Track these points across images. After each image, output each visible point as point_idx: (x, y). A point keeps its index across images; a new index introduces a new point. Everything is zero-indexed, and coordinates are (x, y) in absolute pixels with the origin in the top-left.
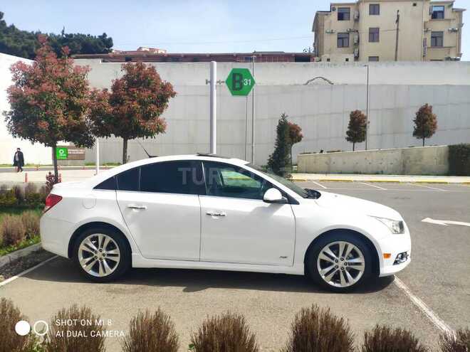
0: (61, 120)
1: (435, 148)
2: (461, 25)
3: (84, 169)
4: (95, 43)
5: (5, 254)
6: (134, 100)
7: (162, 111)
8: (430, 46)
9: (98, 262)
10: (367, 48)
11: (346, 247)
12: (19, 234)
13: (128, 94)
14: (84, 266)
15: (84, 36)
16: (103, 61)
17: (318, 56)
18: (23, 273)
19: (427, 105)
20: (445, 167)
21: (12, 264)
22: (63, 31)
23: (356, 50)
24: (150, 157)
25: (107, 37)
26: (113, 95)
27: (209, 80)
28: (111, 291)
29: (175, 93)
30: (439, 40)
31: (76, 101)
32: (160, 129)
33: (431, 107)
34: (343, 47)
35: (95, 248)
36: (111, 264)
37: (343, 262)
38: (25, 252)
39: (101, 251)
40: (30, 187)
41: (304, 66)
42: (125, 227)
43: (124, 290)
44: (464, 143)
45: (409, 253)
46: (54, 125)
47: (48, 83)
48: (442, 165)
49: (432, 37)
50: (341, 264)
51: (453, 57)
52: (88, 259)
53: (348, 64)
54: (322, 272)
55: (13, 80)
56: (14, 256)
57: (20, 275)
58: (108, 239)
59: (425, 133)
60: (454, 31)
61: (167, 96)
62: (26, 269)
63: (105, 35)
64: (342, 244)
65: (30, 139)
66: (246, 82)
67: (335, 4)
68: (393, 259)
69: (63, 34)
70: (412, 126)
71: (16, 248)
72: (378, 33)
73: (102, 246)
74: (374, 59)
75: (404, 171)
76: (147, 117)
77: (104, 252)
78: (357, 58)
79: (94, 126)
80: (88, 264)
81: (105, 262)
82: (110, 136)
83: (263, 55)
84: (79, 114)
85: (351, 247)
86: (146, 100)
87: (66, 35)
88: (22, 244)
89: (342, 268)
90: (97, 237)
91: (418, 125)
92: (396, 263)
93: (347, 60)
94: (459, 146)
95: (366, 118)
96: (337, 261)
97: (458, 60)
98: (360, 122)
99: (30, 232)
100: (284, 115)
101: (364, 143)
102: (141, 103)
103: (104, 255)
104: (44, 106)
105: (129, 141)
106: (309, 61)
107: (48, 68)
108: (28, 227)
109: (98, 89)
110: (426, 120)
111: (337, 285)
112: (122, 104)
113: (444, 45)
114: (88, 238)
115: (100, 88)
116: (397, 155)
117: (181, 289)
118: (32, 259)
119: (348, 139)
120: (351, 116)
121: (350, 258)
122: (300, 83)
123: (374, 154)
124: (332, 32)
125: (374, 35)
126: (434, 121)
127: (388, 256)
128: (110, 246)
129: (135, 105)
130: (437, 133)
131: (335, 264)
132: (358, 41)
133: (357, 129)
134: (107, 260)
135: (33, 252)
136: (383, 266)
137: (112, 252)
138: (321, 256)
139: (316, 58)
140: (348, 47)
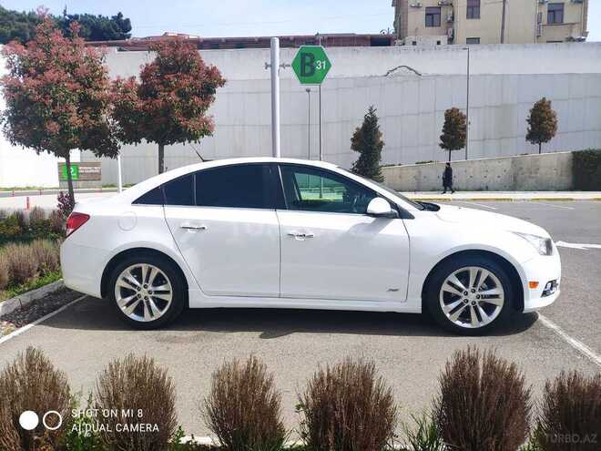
0: (75, 120)
1: (554, 155)
3: (101, 191)
4: (108, 25)
5: (13, 296)
6: (170, 91)
7: (207, 106)
8: (546, 22)
9: (142, 302)
10: (464, 27)
11: (479, 274)
12: (30, 270)
13: (162, 83)
14: (123, 309)
15: (93, 17)
16: (120, 50)
17: (400, 38)
18: (39, 321)
19: (544, 99)
20: (567, 180)
21: (24, 308)
22: (65, 11)
23: (451, 30)
24: (204, 161)
25: (124, 18)
26: (142, 85)
27: (269, 63)
28: (163, 340)
29: (225, 81)
30: (557, 14)
31: (94, 94)
32: (207, 131)
33: (550, 102)
34: (433, 26)
35: (137, 283)
36: (161, 304)
37: (474, 295)
38: (40, 293)
39: (145, 287)
40: (37, 212)
41: (383, 51)
42: (178, 254)
43: (180, 338)
44: (591, 148)
45: (558, 282)
46: (67, 128)
47: (53, 70)
48: (564, 178)
49: (549, 11)
50: (472, 297)
51: (576, 36)
52: (129, 299)
53: (440, 49)
54: (446, 309)
55: (8, 67)
56: (26, 298)
57: (36, 322)
58: (156, 271)
59: (543, 137)
60: (578, 1)
61: (215, 86)
62: (44, 314)
63: (120, 15)
64: (473, 271)
65: (35, 147)
66: (319, 65)
68: (540, 289)
69: (65, 15)
70: (525, 127)
71: (27, 289)
72: (479, 6)
73: (147, 281)
74: (474, 41)
75: (514, 185)
76: (189, 114)
77: (150, 288)
78: (451, 41)
79: (119, 128)
80: (128, 305)
81: (152, 302)
82: (140, 142)
83: (329, 38)
84: (98, 112)
85: (485, 273)
86: (187, 90)
87: (70, 17)
88: (34, 283)
89: (474, 303)
90: (141, 268)
91: (532, 126)
92: (545, 294)
93: (439, 43)
94: (586, 152)
95: (466, 117)
96: (466, 294)
97: (584, 40)
98: (457, 122)
99: (43, 267)
100: (371, 108)
101: (463, 150)
102: (181, 94)
103: (150, 292)
104: (51, 101)
105: (165, 146)
106: (389, 45)
107: (53, 51)
108: (41, 261)
109: (121, 78)
110: (544, 119)
111: (466, 325)
112: (155, 97)
113: (565, 22)
114: (128, 270)
115: (125, 77)
116: (507, 165)
117: (258, 334)
118: (50, 302)
119: (443, 146)
120: (446, 115)
121: (484, 289)
122: (379, 75)
123: (476, 164)
124: (418, 7)
125: (474, 9)
126: (553, 119)
127: (534, 284)
128: (159, 280)
129: (173, 97)
130: (557, 135)
131: (464, 298)
132: (453, 18)
133: (454, 133)
134: (153, 298)
135: (50, 293)
136: (528, 299)
137: (161, 288)
138: (445, 287)
139: (398, 41)
140: (440, 26)
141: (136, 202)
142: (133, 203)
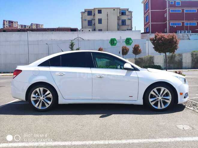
2: (132, 17)
8: (121, 25)
10: (98, 26)
23: (94, 27)
30: (124, 22)
41: (73, 33)
42: (55, 84)
49: (122, 22)
51: (129, 29)
60: (129, 19)
67: (86, 9)
72: (101, 20)
74: (100, 30)
93: (89, 31)
97: (132, 30)
113: (126, 25)
124: (86, 20)
125: (100, 21)
132: (95, 24)
140: (92, 25)
141: (39, 66)
142: (38, 66)
